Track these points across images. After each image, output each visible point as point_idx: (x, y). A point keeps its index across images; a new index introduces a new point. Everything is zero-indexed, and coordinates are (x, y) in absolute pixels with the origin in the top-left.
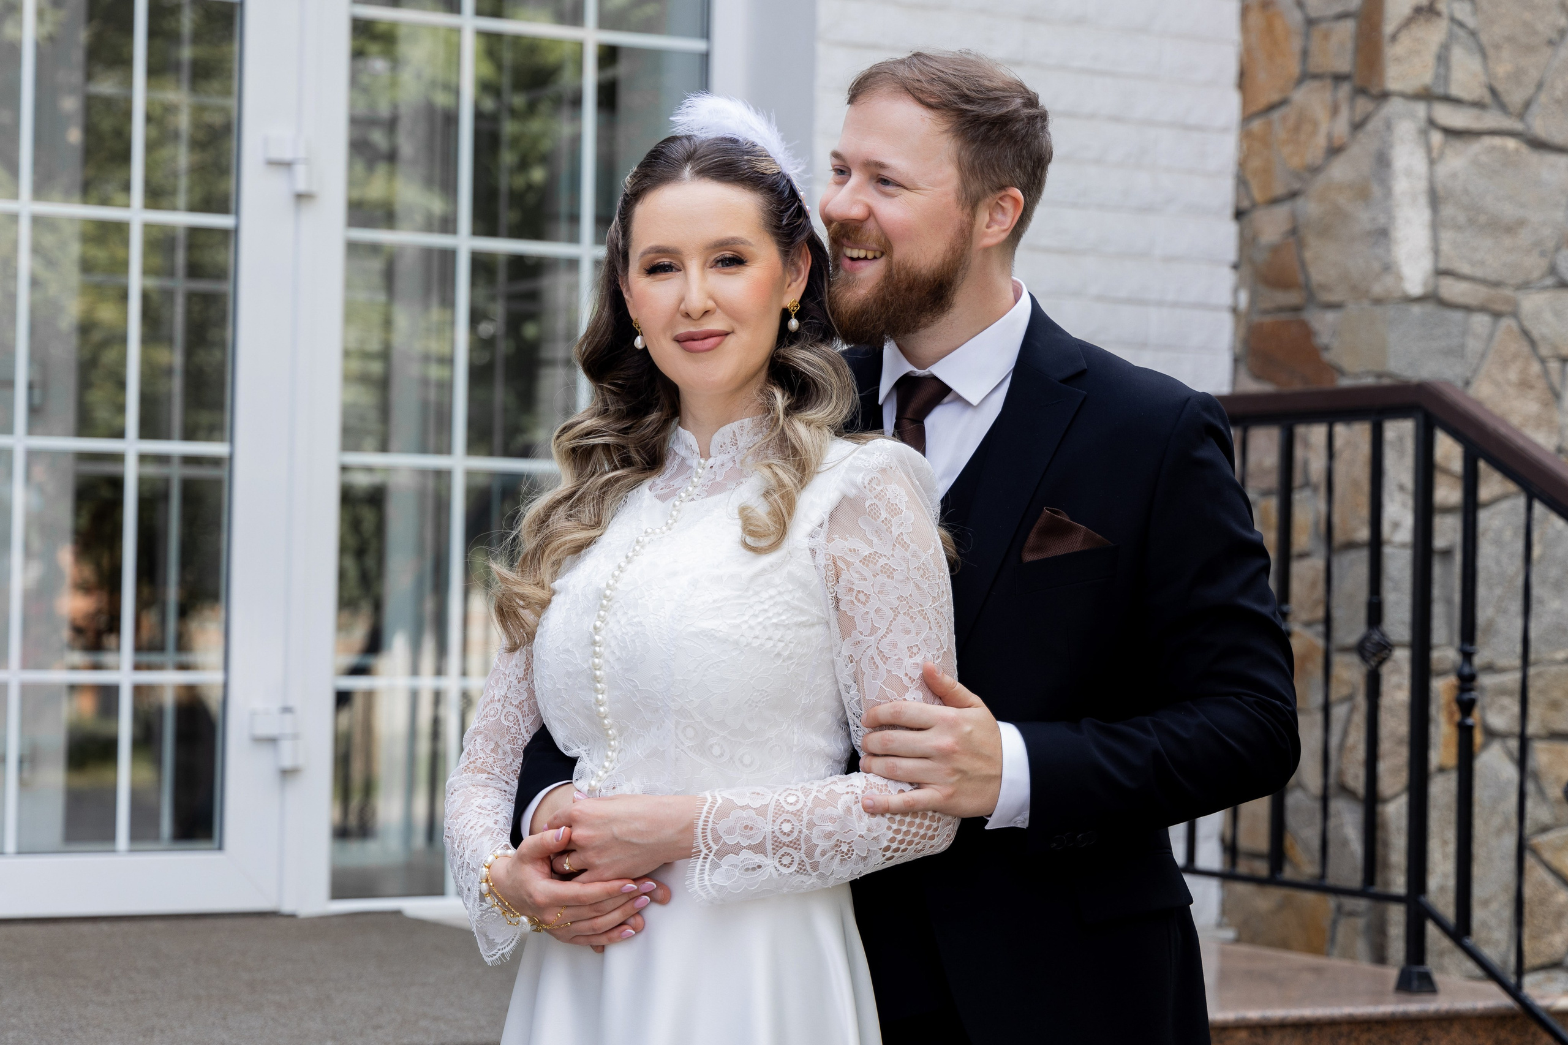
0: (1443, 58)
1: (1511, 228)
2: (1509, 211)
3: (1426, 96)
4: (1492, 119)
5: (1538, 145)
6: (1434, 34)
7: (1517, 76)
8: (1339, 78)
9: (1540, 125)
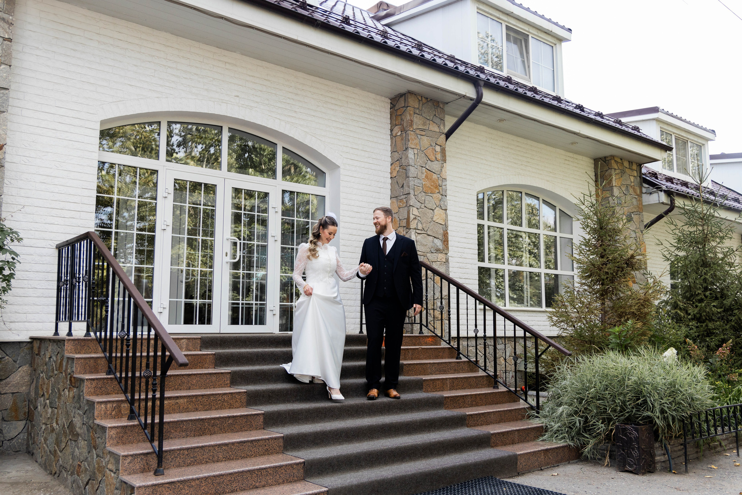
0: (417, 224)
1: (426, 246)
2: (425, 243)
3: (415, 229)
4: (423, 232)
5: (429, 235)
6: (416, 221)
7: (426, 227)
8: (404, 227)
9: (429, 233)
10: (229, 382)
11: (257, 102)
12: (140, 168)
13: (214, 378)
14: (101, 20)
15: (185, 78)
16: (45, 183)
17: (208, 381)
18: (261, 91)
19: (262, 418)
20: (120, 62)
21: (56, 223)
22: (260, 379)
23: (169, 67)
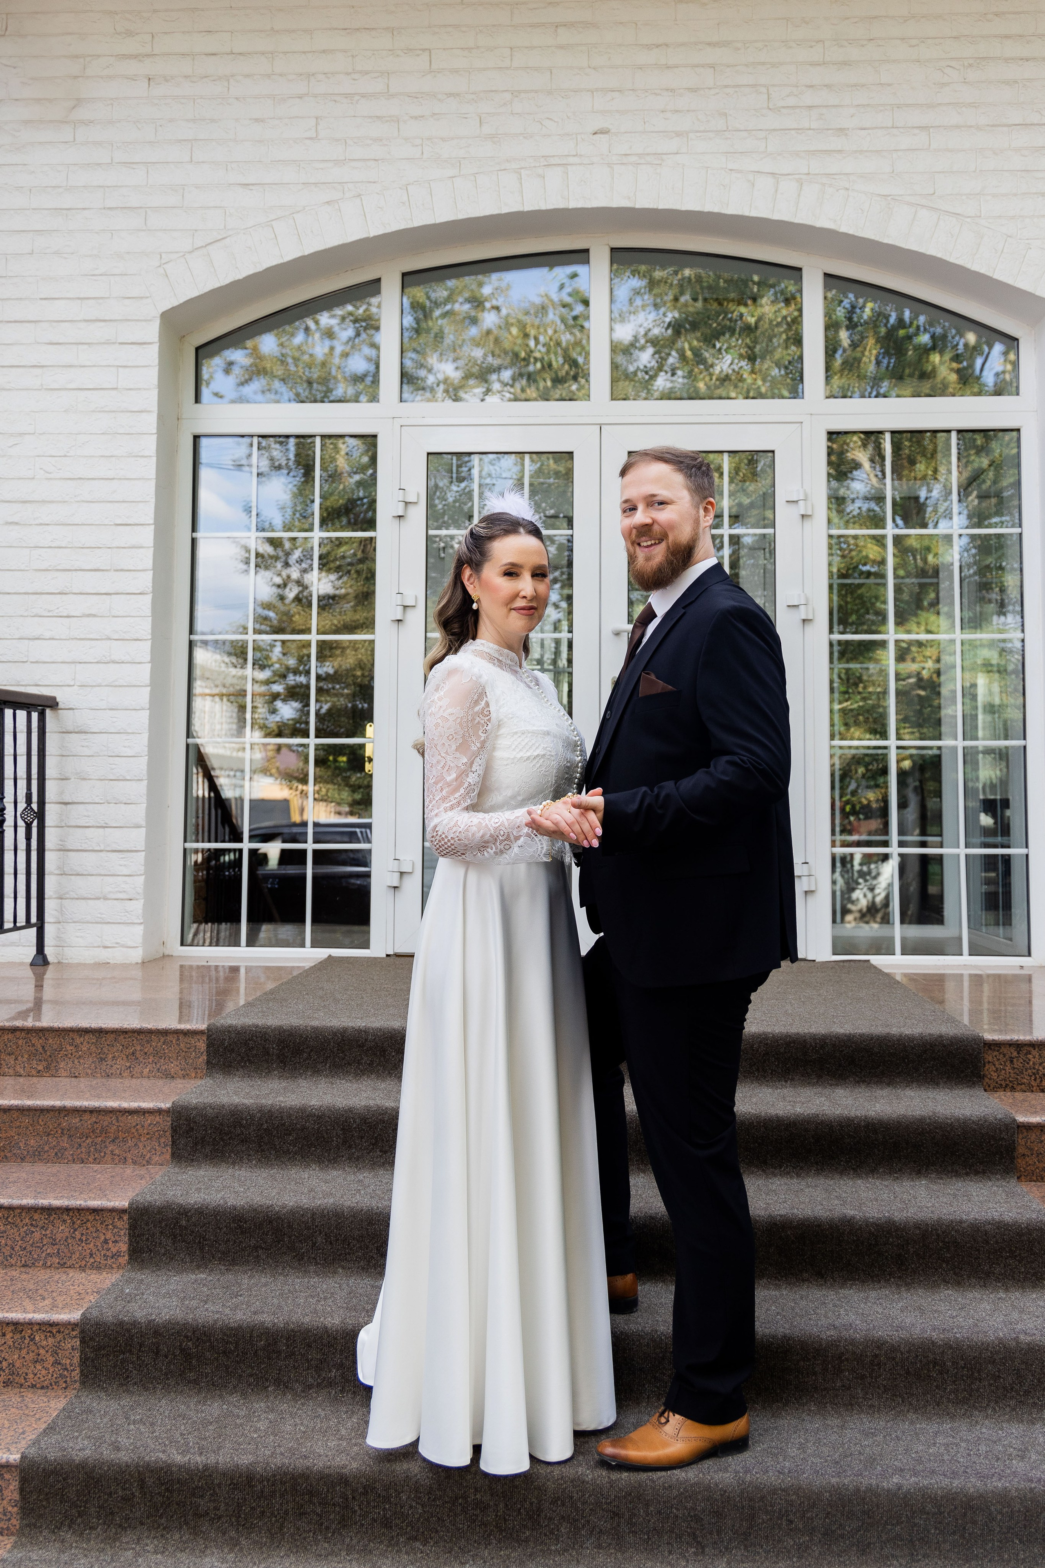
10: (124, 1247)
11: (678, 134)
12: (323, 437)
13: (62, 1230)
14: (155, 11)
15: (416, 118)
16: (17, 523)
17: (37, 1235)
18: (694, 90)
19: (14, 1485)
20: (213, 121)
21: (47, 635)
22: (256, 1248)
23: (363, 96)
